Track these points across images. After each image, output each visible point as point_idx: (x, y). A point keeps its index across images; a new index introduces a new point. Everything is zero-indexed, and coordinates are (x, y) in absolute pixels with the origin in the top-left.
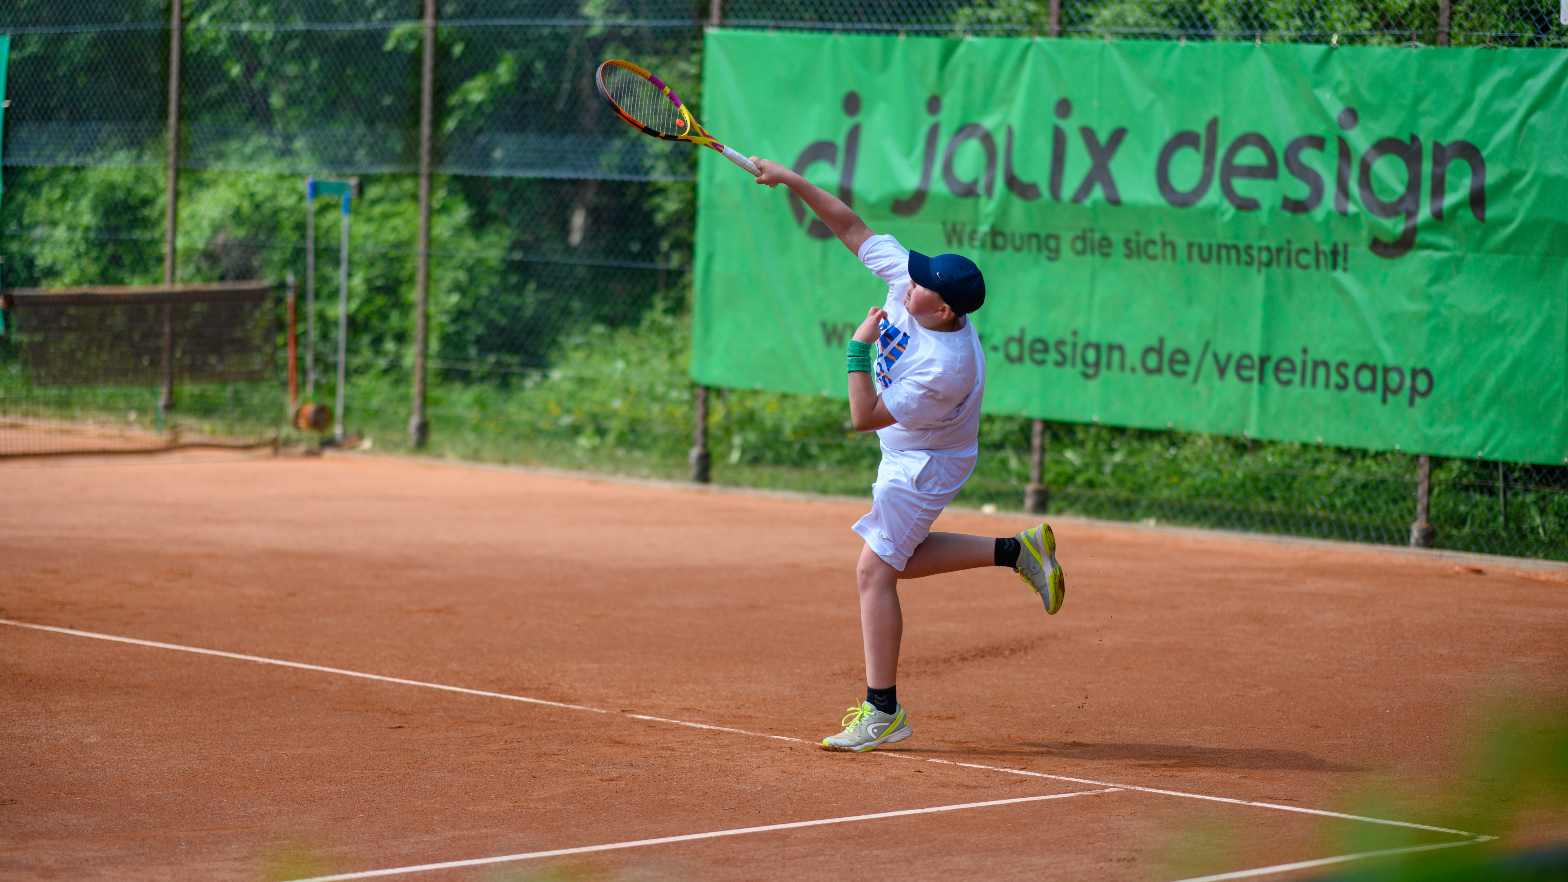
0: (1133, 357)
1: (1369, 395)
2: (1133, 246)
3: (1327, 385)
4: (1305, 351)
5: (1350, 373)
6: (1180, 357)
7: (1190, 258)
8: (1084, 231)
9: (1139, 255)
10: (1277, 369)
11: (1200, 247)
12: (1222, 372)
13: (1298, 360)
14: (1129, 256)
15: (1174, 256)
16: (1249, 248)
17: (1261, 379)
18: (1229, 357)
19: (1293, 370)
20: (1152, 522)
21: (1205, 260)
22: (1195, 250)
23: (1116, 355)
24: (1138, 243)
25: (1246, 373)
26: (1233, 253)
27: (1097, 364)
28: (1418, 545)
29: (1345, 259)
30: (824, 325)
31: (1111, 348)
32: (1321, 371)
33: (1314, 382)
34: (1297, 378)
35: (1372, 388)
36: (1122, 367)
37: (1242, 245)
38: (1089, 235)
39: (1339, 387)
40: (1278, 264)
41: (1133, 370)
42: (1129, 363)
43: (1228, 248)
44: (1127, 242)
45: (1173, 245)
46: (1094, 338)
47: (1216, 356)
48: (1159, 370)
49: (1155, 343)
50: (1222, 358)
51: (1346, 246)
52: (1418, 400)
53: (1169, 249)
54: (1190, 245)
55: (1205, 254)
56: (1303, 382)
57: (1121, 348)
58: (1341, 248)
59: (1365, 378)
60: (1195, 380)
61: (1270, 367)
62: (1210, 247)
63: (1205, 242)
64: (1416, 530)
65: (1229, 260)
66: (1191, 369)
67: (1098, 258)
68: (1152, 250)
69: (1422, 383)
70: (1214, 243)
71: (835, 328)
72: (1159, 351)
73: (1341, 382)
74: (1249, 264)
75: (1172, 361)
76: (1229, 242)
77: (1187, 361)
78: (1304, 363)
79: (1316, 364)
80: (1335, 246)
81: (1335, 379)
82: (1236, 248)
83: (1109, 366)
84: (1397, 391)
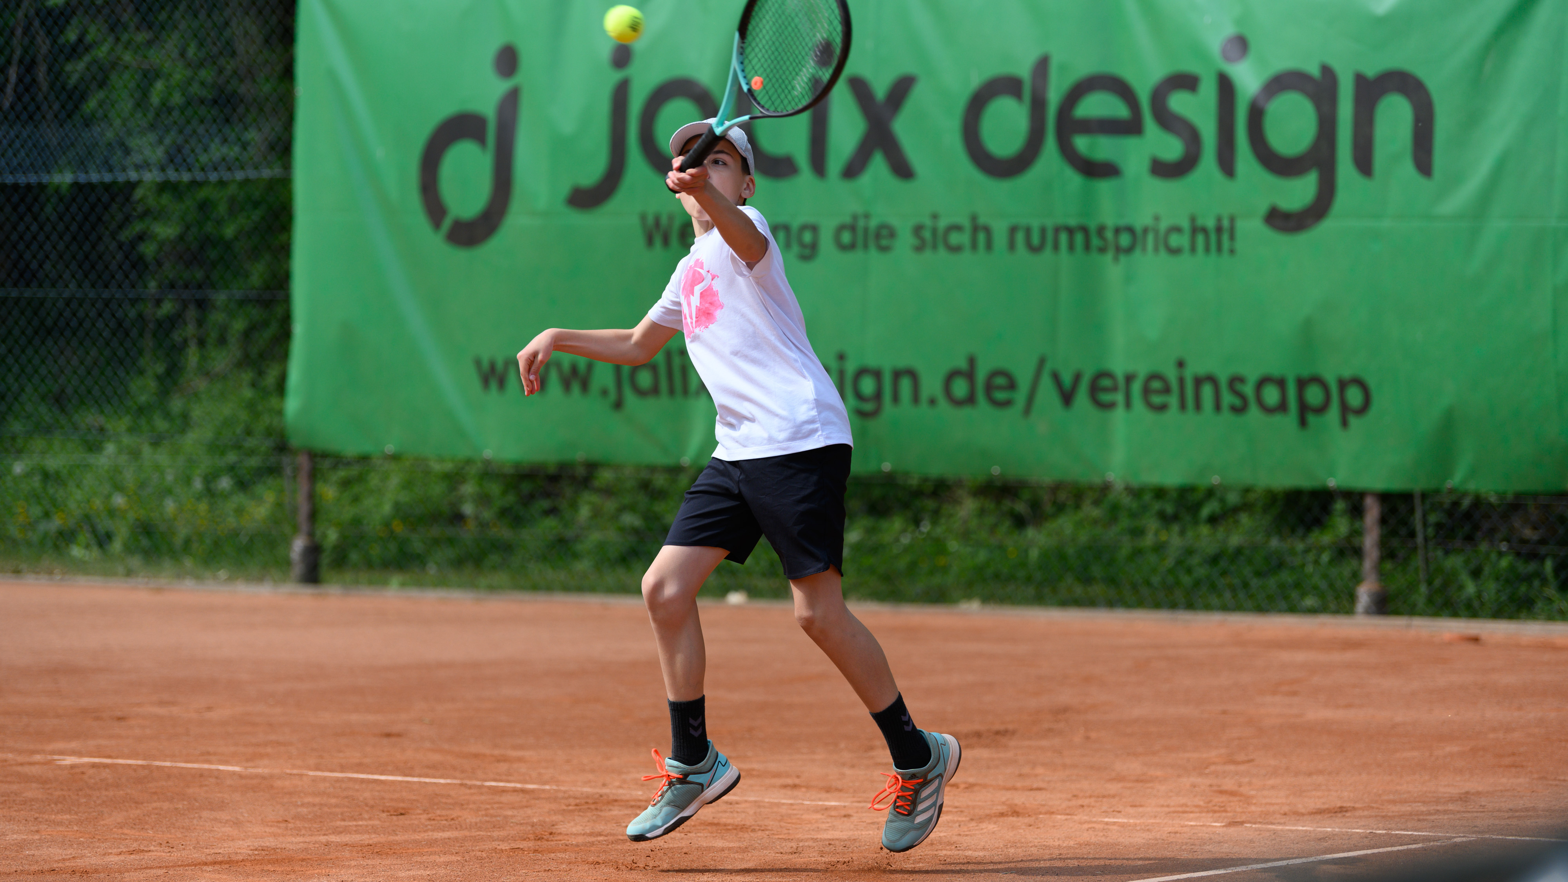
0: (931, 385)
1: (1278, 419)
2: (927, 235)
3: (1218, 407)
4: (1181, 364)
5: (1248, 390)
6: (1000, 381)
7: (1012, 246)
8: (855, 217)
9: (935, 247)
10: (1147, 391)
11: (1028, 231)
12: (1067, 398)
13: (1172, 375)
14: (919, 248)
15: (989, 246)
16: (1101, 230)
17: (1128, 404)
18: (1077, 378)
19: (1167, 390)
20: (974, 606)
21: (1034, 249)
22: (1020, 237)
23: (905, 385)
24: (934, 231)
25: (1105, 397)
26: (1079, 238)
27: (878, 396)
28: (1368, 612)
29: (1232, 237)
30: (478, 363)
31: (897, 375)
32: (1207, 391)
33: (1198, 406)
34: (1173, 400)
35: (1282, 407)
36: (916, 398)
37: (1092, 226)
38: (861, 223)
39: (1235, 409)
40: (1144, 249)
41: (932, 402)
42: (925, 394)
43: (1070, 231)
44: (918, 230)
45: (987, 230)
46: (872, 362)
47: (1056, 377)
48: (971, 400)
49: (963, 364)
50: (1067, 379)
51: (1232, 220)
52: (1353, 420)
53: (981, 237)
54: (1013, 230)
55: (1036, 240)
56: (1183, 406)
57: (913, 374)
58: (1226, 223)
59: (1271, 395)
60: (1028, 410)
61: (1137, 387)
62: (1043, 231)
63: (1035, 224)
64: (1364, 593)
65: (1071, 247)
66: (1020, 397)
67: (873, 252)
68: (955, 238)
69: (1354, 397)
70: (1050, 223)
71: (493, 367)
72: (970, 375)
73: (1237, 402)
74: (1102, 250)
75: (989, 388)
76: (1072, 222)
77: (1012, 385)
78: (1181, 381)
79: (1198, 382)
80: (1219, 219)
81: (1228, 398)
82: (1085, 230)
83: (896, 398)
84: (1321, 410)
